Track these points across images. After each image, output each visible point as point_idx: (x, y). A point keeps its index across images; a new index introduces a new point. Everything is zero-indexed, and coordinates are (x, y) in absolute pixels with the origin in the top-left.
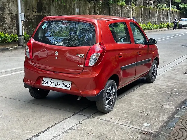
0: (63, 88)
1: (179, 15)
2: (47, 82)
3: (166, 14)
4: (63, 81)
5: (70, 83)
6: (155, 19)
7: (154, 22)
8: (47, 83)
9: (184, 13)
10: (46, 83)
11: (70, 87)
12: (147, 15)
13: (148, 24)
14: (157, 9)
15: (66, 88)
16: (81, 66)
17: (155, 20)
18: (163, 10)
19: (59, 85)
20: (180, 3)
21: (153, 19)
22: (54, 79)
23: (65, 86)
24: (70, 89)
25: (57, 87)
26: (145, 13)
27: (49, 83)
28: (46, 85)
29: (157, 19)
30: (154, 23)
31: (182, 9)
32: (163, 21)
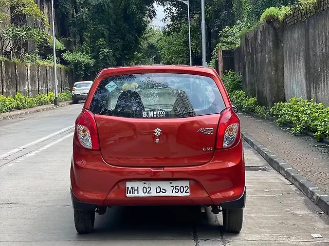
0: (174, 194)
1: (66, 76)
2: (136, 188)
3: (44, 75)
4: (171, 183)
5: (187, 184)
6: (27, 86)
7: (24, 91)
8: (138, 190)
9: (72, 71)
10: (136, 192)
11: (188, 191)
12: (12, 78)
13: (16, 96)
14: (29, 65)
15: (180, 194)
16: (208, 149)
17: (26, 88)
18: (38, 65)
19: (164, 191)
20: (64, 51)
21: (24, 86)
22: (149, 182)
23: (177, 191)
24: (188, 194)
25: (161, 194)
26: (8, 73)
27: (140, 190)
28: (136, 194)
29: (30, 86)
30: (27, 93)
31: (70, 63)
32: (40, 89)
